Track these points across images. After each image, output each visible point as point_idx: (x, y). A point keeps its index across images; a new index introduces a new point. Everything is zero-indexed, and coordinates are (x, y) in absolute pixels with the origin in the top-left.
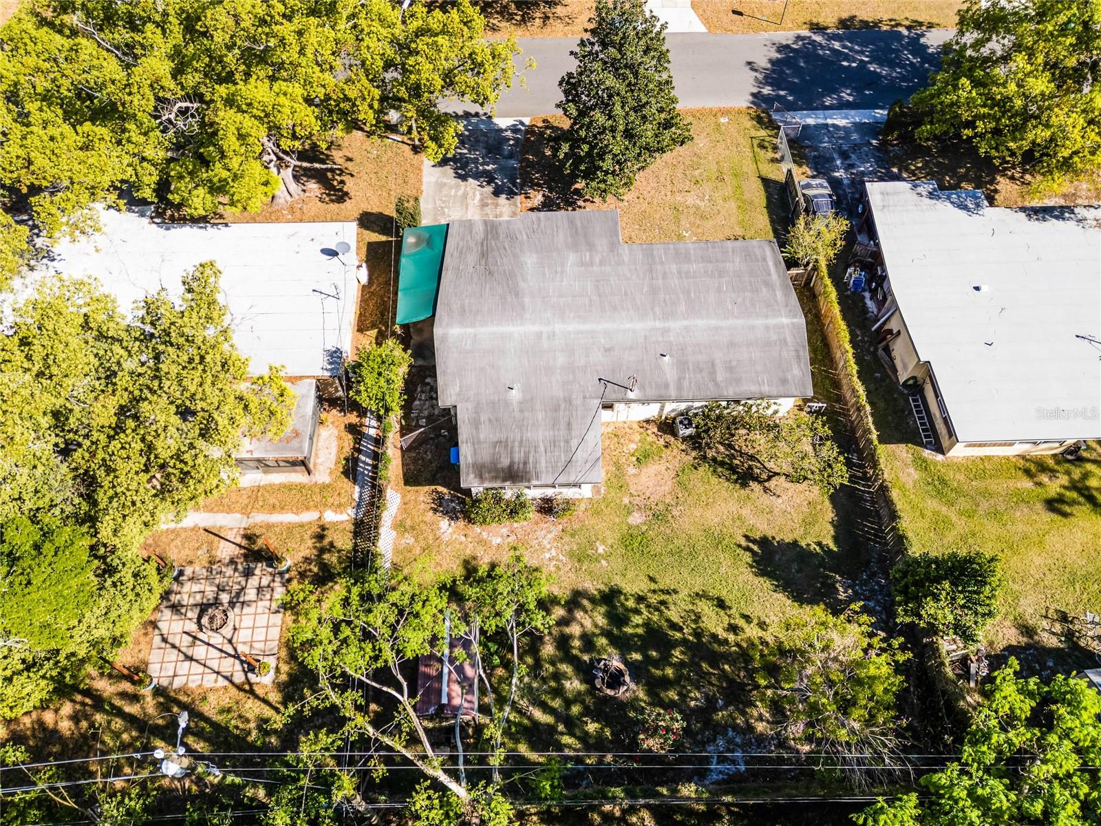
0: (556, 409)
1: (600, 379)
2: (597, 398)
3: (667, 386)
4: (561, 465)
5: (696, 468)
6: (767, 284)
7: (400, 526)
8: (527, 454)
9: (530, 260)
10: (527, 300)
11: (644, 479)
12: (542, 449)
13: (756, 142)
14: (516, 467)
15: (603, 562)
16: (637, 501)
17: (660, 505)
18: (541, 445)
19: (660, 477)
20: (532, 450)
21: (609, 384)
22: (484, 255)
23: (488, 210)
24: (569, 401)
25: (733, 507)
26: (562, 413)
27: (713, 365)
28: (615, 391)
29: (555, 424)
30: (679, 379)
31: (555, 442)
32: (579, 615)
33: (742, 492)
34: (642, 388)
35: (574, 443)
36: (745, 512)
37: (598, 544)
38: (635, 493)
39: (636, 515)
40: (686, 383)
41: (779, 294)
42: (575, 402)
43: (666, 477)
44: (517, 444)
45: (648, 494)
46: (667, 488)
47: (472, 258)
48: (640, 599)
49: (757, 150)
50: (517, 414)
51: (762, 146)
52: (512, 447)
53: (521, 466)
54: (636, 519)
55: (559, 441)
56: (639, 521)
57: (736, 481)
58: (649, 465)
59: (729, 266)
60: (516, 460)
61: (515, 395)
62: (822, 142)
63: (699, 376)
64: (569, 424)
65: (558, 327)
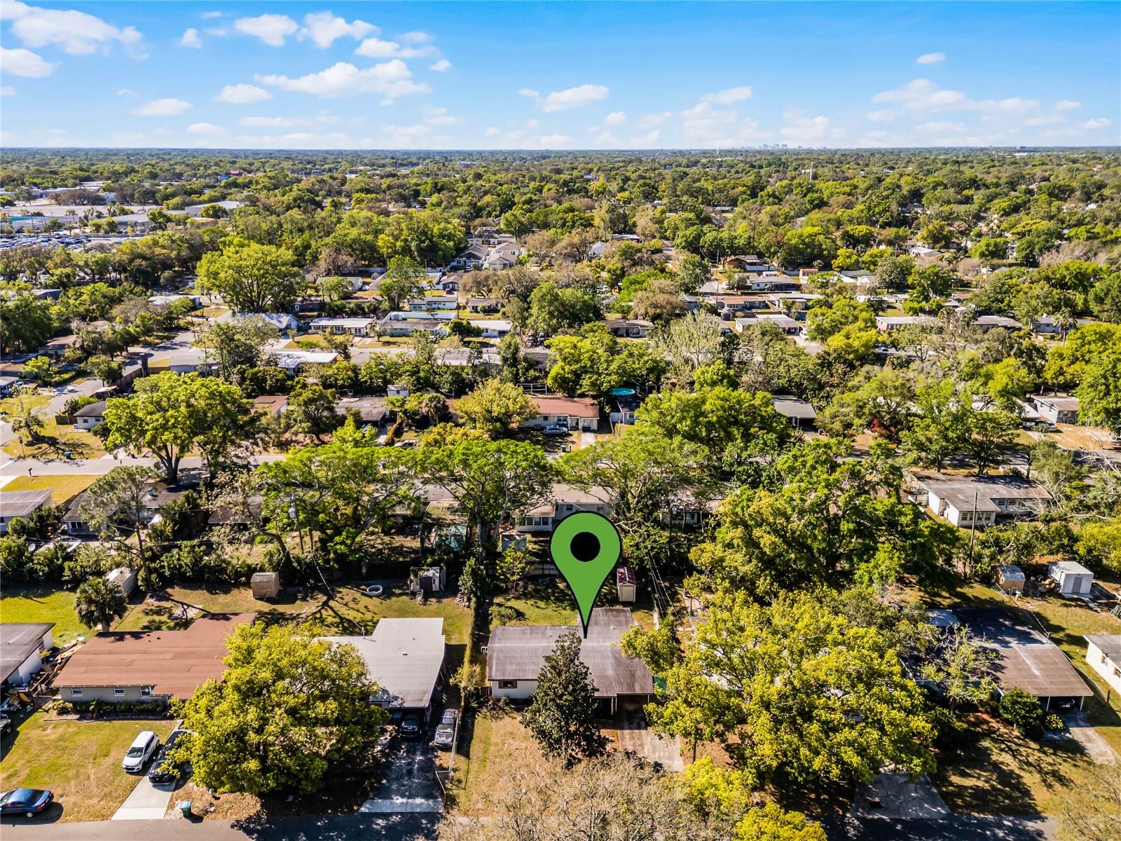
6: (498, 659)
7: (654, 624)
9: (610, 672)
10: (610, 655)
13: (463, 785)
22: (633, 675)
23: (638, 742)
41: (495, 655)
47: (639, 673)
48: (565, 609)
49: (464, 780)
51: (459, 781)
59: (514, 668)
61: (612, 627)
62: (419, 783)
65: (596, 644)
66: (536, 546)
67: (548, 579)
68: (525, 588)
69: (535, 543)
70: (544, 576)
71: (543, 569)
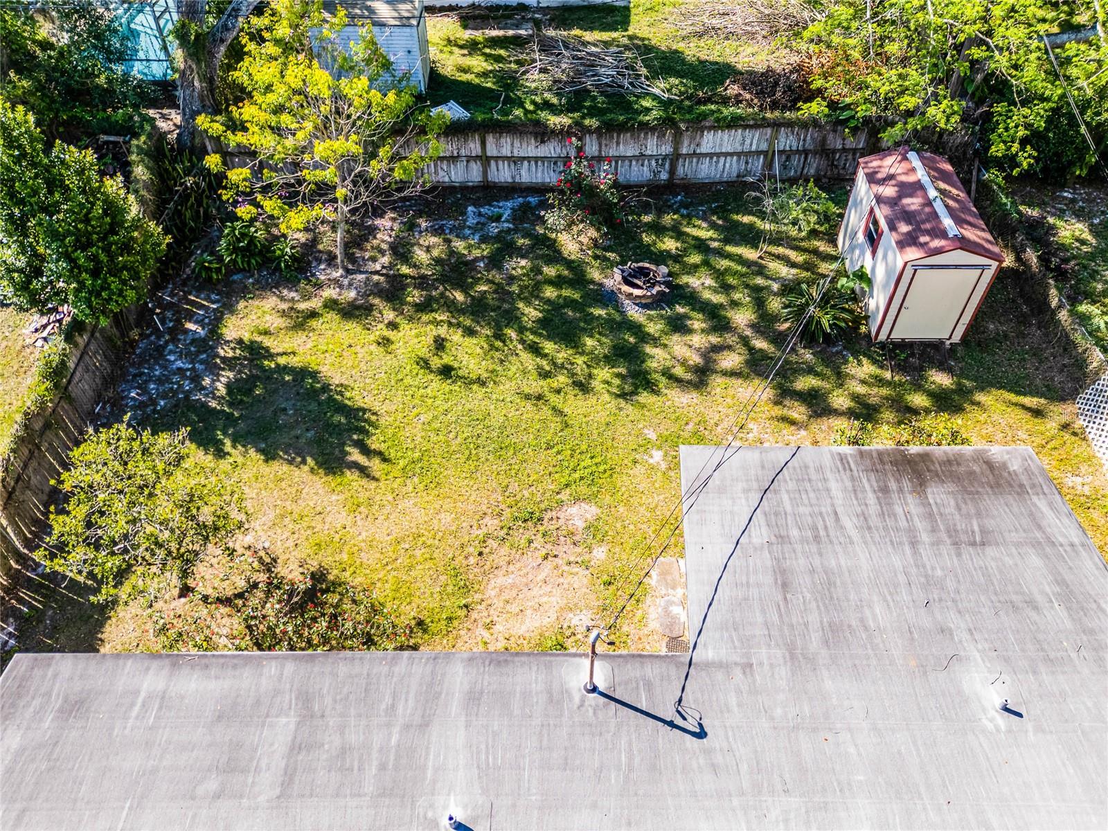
0: (835, 633)
1: (701, 734)
2: (708, 665)
3: (473, 698)
4: (788, 482)
5: (420, 623)
8: (886, 512)
11: (555, 600)
12: (848, 523)
14: (906, 484)
15: (652, 436)
16: (573, 553)
17: (523, 543)
18: (854, 533)
19: (514, 608)
20: (875, 521)
21: (670, 714)
24: (796, 657)
25: (363, 531)
26: (813, 618)
27: (289, 776)
28: (649, 685)
29: (827, 589)
30: (425, 725)
31: (817, 538)
32: (696, 359)
33: (328, 561)
34: (556, 698)
35: (760, 534)
36: (340, 517)
37: (664, 466)
38: (575, 569)
39: (580, 524)
40: (407, 709)
42: (779, 653)
43: (499, 604)
44: (925, 537)
45: (548, 565)
46: (500, 580)
50: (952, 620)
52: (934, 530)
53: (893, 485)
54: (578, 515)
55: (804, 540)
56: (574, 510)
57: (336, 584)
58: (536, 634)
60: (910, 499)
61: (986, 688)
63: (353, 738)
64: (785, 585)
66: (478, 63)
67: (506, 208)
68: (401, 251)
69: (472, 47)
70: (489, 192)
71: (485, 160)
